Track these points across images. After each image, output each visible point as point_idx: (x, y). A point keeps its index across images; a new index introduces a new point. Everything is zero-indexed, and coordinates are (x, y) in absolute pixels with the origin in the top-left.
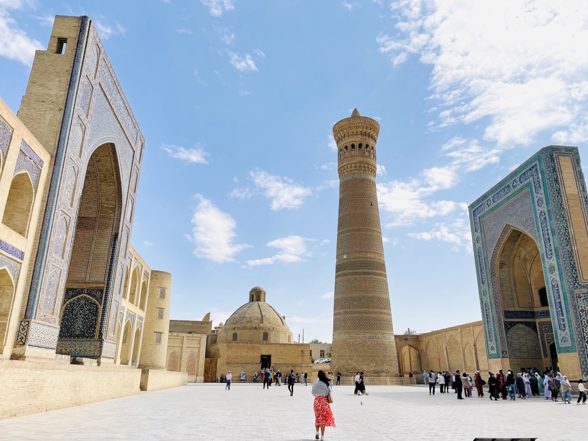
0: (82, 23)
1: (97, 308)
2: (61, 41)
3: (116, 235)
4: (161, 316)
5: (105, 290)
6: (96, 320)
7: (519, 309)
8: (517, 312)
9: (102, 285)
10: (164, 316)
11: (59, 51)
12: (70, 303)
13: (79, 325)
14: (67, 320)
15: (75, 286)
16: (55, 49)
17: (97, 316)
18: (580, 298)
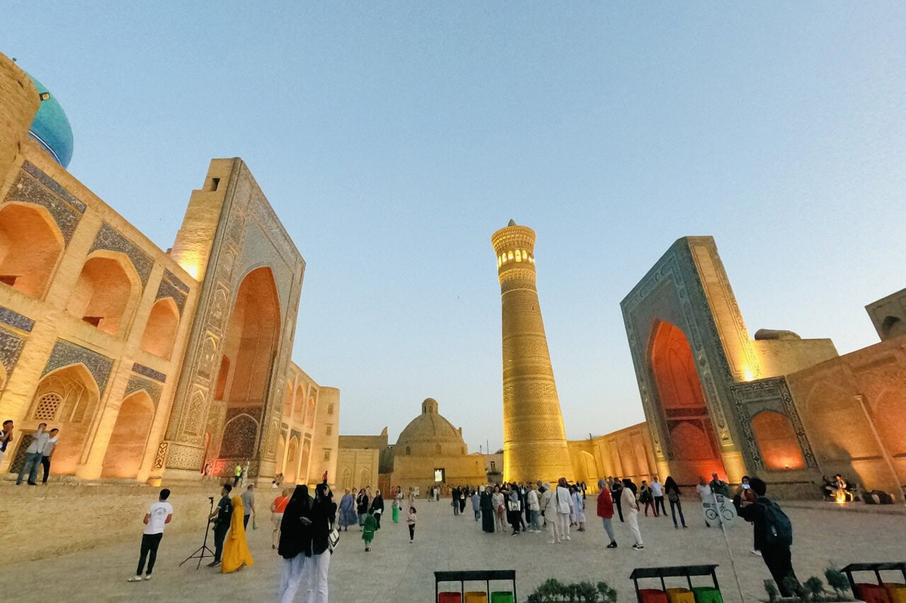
0: (234, 163)
1: (256, 427)
2: (216, 181)
3: (275, 353)
4: (329, 432)
5: (263, 409)
6: (254, 438)
7: (681, 407)
8: (680, 410)
9: (260, 404)
10: (332, 432)
11: (215, 188)
12: (231, 423)
13: (238, 445)
14: (227, 440)
15: (236, 405)
16: (210, 187)
17: (255, 434)
18: (734, 391)
